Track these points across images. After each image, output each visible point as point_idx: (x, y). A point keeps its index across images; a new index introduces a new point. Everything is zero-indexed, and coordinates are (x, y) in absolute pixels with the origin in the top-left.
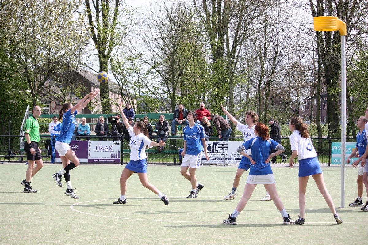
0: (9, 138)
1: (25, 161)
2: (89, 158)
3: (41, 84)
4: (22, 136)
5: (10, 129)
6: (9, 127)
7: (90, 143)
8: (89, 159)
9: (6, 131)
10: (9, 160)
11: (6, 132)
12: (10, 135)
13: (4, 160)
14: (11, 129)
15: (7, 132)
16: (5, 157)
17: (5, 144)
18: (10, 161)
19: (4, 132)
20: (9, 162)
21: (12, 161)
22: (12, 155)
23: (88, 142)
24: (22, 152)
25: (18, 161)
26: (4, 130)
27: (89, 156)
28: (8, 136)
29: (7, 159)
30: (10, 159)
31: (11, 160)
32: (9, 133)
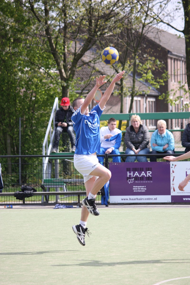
0: (19, 160)
1: (53, 202)
2: (173, 193)
3: (78, 57)
4: (46, 156)
5: (20, 142)
6: (19, 140)
7: (173, 166)
8: (172, 196)
9: (12, 146)
10: (24, 201)
11: (14, 149)
12: (22, 154)
13: (14, 200)
14: (23, 144)
15: (16, 148)
16: (15, 196)
17: (13, 171)
18: (26, 203)
19: (9, 149)
20: (24, 204)
21: (28, 202)
22: (29, 192)
23: (169, 165)
24: (48, 186)
25: (40, 202)
26: (9, 145)
27: (172, 190)
28: (19, 157)
29: (20, 199)
30: (26, 199)
31: (28, 200)
32: (20, 151)
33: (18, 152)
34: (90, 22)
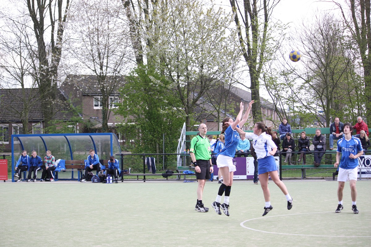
0: (163, 156)
1: (183, 179)
2: (248, 174)
3: (195, 101)
4: (179, 154)
5: (164, 147)
6: (163, 145)
7: (248, 160)
8: (247, 176)
9: (159, 148)
10: (167, 179)
11: (160, 150)
12: (164, 153)
13: (162, 178)
14: (165, 148)
15: (161, 150)
16: (162, 176)
17: (160, 162)
18: (168, 179)
19: (158, 151)
20: (167, 180)
21: (169, 179)
22: (170, 173)
24: (180, 170)
25: (176, 179)
26: (157, 148)
27: (247, 172)
28: (163, 155)
29: (165, 177)
30: (168, 177)
31: (169, 178)
32: (164, 151)
33: (162, 152)
34: (202, 82)
